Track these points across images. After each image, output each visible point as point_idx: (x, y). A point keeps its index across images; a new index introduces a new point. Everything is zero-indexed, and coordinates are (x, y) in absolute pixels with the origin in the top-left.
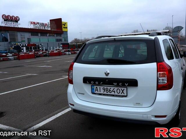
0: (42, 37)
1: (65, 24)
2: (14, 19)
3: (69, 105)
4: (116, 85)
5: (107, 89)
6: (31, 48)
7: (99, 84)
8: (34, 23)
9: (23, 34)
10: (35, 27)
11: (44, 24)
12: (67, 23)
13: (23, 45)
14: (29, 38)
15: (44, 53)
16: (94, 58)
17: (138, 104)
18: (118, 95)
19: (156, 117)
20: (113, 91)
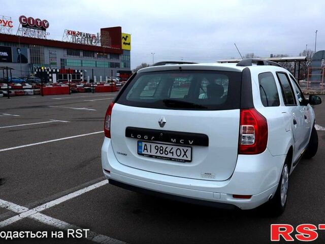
0: (85, 57)
1: (126, 38)
2: (39, 25)
3: (104, 171)
4: (174, 143)
5: (161, 148)
6: (65, 77)
7: (149, 140)
8: (74, 33)
9: (53, 51)
10: (74, 40)
11: (90, 36)
12: (130, 35)
13: (52, 70)
14: (64, 59)
15: (87, 86)
16: (151, 97)
17: (208, 175)
18: (177, 159)
19: (235, 196)
20: (170, 152)
